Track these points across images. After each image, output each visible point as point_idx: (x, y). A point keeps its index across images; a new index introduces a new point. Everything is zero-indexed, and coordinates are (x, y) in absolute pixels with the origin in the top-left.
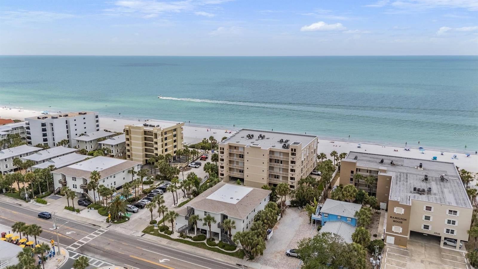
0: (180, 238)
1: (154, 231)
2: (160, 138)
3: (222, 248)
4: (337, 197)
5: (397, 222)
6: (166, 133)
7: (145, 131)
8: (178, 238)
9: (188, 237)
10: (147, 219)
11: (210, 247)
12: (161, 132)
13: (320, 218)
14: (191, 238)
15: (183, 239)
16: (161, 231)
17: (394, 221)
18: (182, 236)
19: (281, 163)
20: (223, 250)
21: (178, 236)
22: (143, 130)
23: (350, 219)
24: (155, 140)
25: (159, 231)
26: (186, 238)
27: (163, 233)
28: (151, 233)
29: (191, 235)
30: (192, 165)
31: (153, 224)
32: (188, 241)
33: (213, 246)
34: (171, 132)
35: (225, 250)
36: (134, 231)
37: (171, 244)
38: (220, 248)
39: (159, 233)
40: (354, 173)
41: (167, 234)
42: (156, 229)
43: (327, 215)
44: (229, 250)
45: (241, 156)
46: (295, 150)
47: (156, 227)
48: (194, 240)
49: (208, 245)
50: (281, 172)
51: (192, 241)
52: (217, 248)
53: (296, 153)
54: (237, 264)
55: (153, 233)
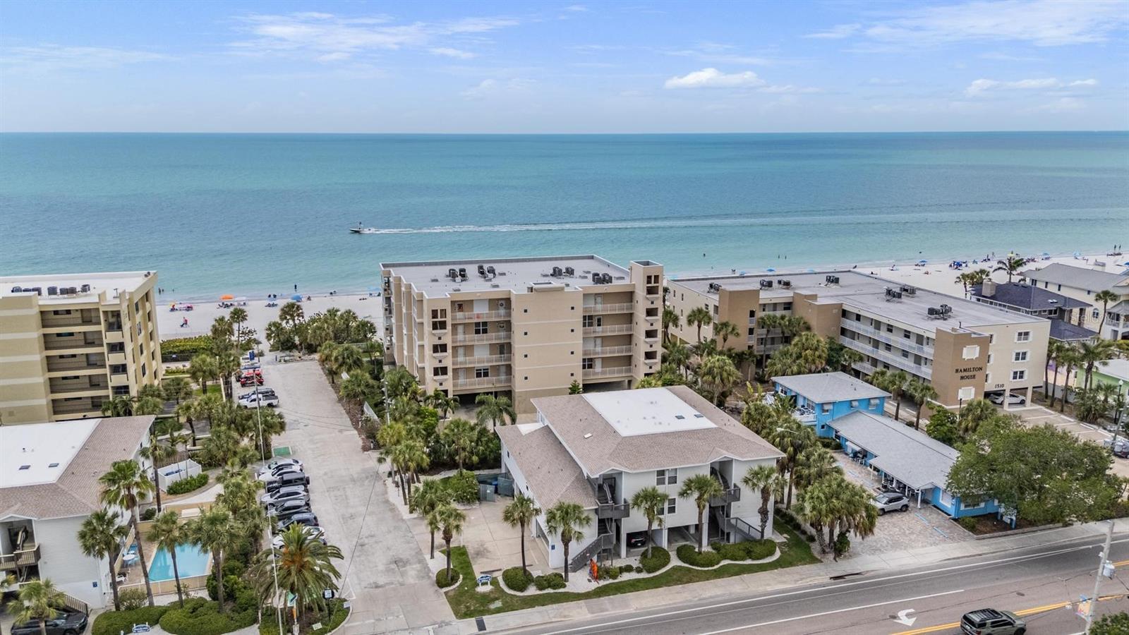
0: (602, 583)
1: (496, 599)
2: (126, 326)
3: (743, 559)
4: (795, 368)
5: (967, 377)
6: (137, 308)
7: (42, 312)
9: (620, 570)
11: (710, 568)
12: (126, 304)
13: (813, 420)
14: (628, 569)
15: (611, 581)
16: (518, 589)
17: (962, 378)
18: (597, 575)
19: (599, 325)
20: (749, 562)
22: (36, 311)
23: (877, 401)
24: (110, 337)
25: (508, 591)
26: (619, 576)
27: (532, 591)
28: (492, 606)
29: (618, 563)
32: (638, 580)
33: (717, 564)
34: (142, 304)
35: (753, 559)
37: (607, 609)
38: (736, 560)
39: (519, 597)
40: (756, 314)
41: (550, 591)
42: (491, 592)
43: (830, 407)
44: (767, 556)
45: (481, 328)
46: (657, 277)
47: (483, 584)
48: (649, 572)
49: (699, 568)
50: (599, 349)
51: (644, 575)
52: (728, 564)
53: (658, 287)
54: (831, 578)
55: (498, 604)
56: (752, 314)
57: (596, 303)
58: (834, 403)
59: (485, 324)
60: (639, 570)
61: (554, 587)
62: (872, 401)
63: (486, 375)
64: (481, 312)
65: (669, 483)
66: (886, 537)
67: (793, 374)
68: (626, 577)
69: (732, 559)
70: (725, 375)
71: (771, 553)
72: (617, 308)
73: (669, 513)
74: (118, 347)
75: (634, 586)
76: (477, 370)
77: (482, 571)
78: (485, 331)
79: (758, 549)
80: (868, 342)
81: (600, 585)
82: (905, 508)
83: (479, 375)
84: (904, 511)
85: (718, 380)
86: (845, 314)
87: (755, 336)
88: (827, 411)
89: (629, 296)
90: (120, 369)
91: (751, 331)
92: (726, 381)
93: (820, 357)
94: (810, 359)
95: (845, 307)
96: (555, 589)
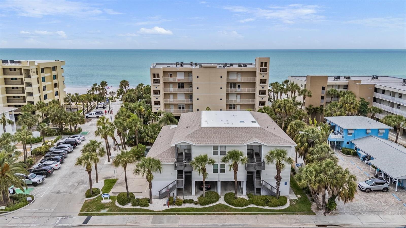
0: (171, 207)
1: (107, 207)
2: (34, 77)
3: (263, 205)
4: (338, 113)
6: (42, 70)
7: (3, 69)
8: (166, 207)
9: (185, 202)
10: (72, 191)
11: (240, 208)
12: (35, 67)
13: (341, 138)
14: (191, 201)
15: (177, 207)
16: (123, 204)
18: (171, 202)
19: (239, 88)
20: (266, 207)
21: (165, 205)
23: (384, 131)
24: (26, 80)
25: (117, 204)
26: (183, 204)
27: (129, 206)
28: (102, 211)
29: (187, 197)
30: (91, 114)
31: (94, 196)
32: (192, 209)
33: (245, 206)
34: (49, 70)
35: (270, 207)
36: (60, 218)
37: (163, 223)
38: (258, 205)
39: (120, 208)
40: (325, 89)
41: (139, 207)
42: (108, 203)
43: (353, 132)
44: (279, 206)
45: (181, 85)
46: (266, 64)
47: (105, 199)
48: (201, 205)
49: (233, 207)
50: (239, 100)
51: (198, 206)
52: (253, 207)
53: (267, 68)
54: (317, 225)
55: (106, 210)
56: (323, 89)
57: (237, 77)
58: (355, 130)
59: (183, 84)
60: (196, 203)
61: (142, 206)
62: (380, 131)
63: (183, 108)
64: (181, 78)
65: (221, 155)
66: (367, 205)
67: (337, 115)
68: (187, 205)
69: (256, 205)
70: (287, 108)
71: (283, 204)
72: (247, 79)
73: (221, 172)
74: (29, 85)
75: (188, 211)
76: (179, 106)
77: (113, 192)
78: (183, 87)
79: (274, 201)
80: (388, 104)
81: (169, 208)
82: (386, 190)
83: (180, 108)
84: (386, 192)
85: (283, 111)
86: (376, 90)
87: (324, 101)
88: (351, 134)
89: (254, 74)
90: (31, 94)
91: (322, 98)
92: (288, 112)
93: (354, 108)
94: (348, 108)
95: (376, 86)
96: (142, 207)
